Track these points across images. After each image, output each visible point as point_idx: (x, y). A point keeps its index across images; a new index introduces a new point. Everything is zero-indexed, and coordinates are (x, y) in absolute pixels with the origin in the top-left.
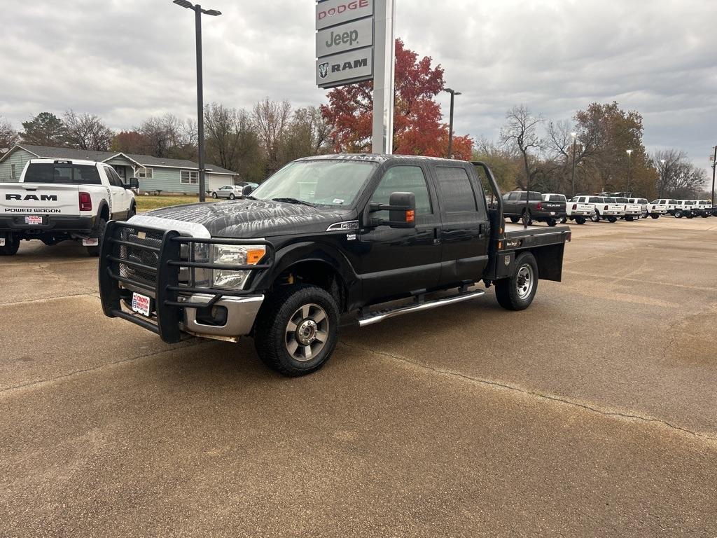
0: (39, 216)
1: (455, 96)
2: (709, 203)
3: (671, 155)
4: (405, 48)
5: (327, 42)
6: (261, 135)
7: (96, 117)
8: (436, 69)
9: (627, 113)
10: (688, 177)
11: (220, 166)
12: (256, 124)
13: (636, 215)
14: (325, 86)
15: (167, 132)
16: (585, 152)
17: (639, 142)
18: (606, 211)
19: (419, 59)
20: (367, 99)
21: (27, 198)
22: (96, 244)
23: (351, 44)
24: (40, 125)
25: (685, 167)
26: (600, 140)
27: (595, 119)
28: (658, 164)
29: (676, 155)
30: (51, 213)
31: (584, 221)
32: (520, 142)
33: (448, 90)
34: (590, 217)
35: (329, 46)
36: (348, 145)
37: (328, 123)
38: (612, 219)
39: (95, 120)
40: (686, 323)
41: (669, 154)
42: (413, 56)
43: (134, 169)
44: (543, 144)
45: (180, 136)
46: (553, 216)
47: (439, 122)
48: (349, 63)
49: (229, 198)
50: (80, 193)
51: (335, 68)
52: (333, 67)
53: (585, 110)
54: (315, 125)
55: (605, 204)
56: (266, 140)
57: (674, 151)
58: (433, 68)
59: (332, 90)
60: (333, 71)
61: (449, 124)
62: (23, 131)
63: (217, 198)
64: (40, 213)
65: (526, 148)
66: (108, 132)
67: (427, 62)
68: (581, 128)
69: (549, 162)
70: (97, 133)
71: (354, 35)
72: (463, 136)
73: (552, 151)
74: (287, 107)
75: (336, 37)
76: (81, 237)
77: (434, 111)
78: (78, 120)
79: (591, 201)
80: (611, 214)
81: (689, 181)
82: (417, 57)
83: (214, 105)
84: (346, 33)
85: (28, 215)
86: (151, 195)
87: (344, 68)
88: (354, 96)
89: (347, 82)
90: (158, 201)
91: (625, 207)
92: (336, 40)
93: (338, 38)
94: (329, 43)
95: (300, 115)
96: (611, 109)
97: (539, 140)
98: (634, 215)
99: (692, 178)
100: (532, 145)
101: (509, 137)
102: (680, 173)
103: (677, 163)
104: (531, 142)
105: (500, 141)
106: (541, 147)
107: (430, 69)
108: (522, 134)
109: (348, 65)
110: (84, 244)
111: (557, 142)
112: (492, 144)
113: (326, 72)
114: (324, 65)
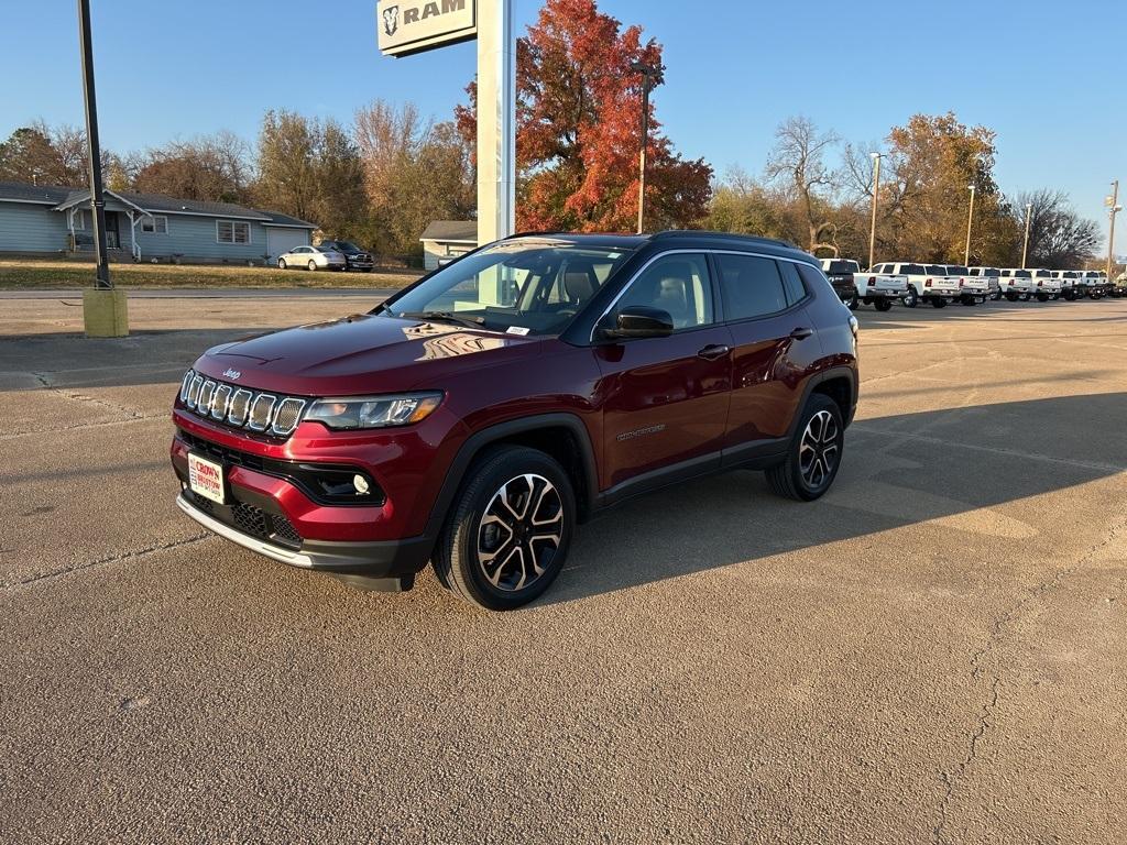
3: (1042, 199)
8: (649, 47)
9: (970, 130)
10: (1070, 235)
13: (979, 296)
16: (904, 193)
17: (989, 176)
18: (928, 289)
19: (623, 31)
24: (17, 148)
25: (1065, 217)
26: (928, 173)
27: (921, 140)
28: (1021, 212)
29: (1052, 199)
31: (889, 306)
32: (799, 176)
34: (900, 299)
38: (936, 301)
41: (1039, 197)
42: (613, 25)
43: (132, 217)
44: (836, 180)
47: (656, 137)
48: (434, 5)
51: (411, 16)
52: (407, 13)
53: (904, 126)
55: (927, 277)
57: (1048, 192)
58: (643, 42)
65: (808, 186)
67: (635, 33)
68: (899, 155)
69: (846, 209)
72: (695, 161)
73: (851, 191)
74: (412, 115)
79: (904, 271)
80: (937, 293)
81: (1071, 241)
82: (619, 27)
86: (164, 263)
87: (425, 16)
89: (433, 43)
91: (962, 281)
95: (444, 131)
96: (946, 123)
97: (829, 173)
99: (1076, 235)
100: (818, 181)
101: (780, 169)
102: (1058, 227)
103: (1052, 211)
104: (817, 176)
105: (766, 175)
106: (834, 185)
107: (640, 45)
108: (802, 163)
109: (432, 9)
111: (860, 176)
112: (753, 179)
113: (395, 24)
114: (391, 10)
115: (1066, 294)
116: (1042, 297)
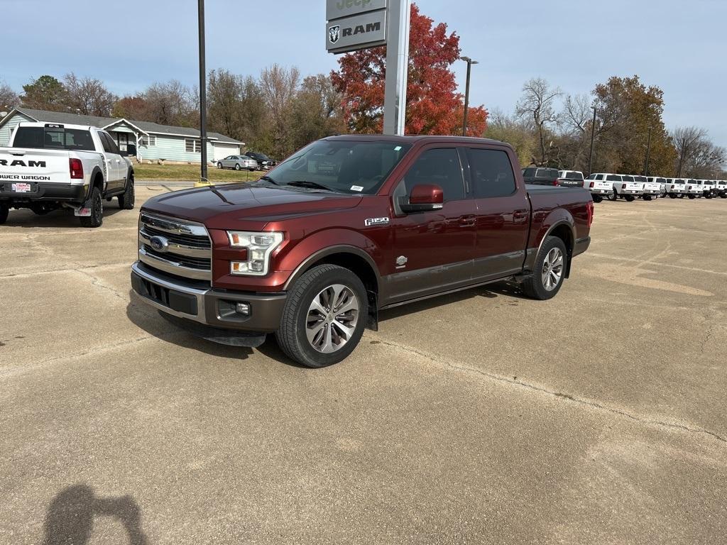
0: (27, 183)
1: (472, 65)
3: (691, 133)
4: (420, 14)
5: (338, 4)
6: (268, 102)
7: (98, 81)
8: (451, 36)
9: (647, 88)
10: (707, 156)
11: (225, 135)
12: (264, 91)
13: (654, 195)
14: (335, 51)
15: (172, 99)
16: (603, 128)
17: (659, 118)
18: (624, 190)
19: (434, 26)
20: (379, 67)
21: (14, 163)
22: (89, 215)
23: (363, 6)
24: (41, 88)
25: (705, 145)
26: (618, 115)
27: (614, 94)
28: (677, 142)
29: (697, 133)
30: (39, 181)
31: (602, 200)
32: (536, 116)
33: (464, 59)
34: (607, 196)
35: (340, 7)
36: (358, 115)
37: (338, 91)
38: (629, 197)
39: (97, 84)
40: (721, 313)
41: (689, 131)
42: (428, 22)
43: (137, 136)
44: (559, 119)
45: (185, 102)
47: (454, 92)
48: (361, 27)
49: (234, 169)
50: (70, 159)
51: (347, 32)
52: (344, 31)
53: (604, 82)
54: (325, 94)
55: (623, 182)
56: (273, 109)
57: (695, 129)
58: (448, 35)
59: (343, 55)
60: (344, 35)
61: (464, 94)
62: (24, 94)
63: (222, 168)
64: (28, 180)
65: (542, 123)
66: (110, 96)
67: (442, 28)
68: (600, 103)
69: (565, 137)
70: (99, 98)
72: (477, 107)
73: (569, 126)
74: (295, 75)
76: (73, 207)
77: (448, 80)
78: (80, 83)
79: (609, 179)
80: (629, 193)
81: (708, 160)
82: (432, 23)
83: (220, 71)
85: (15, 182)
87: (356, 33)
88: (366, 64)
89: (359, 48)
90: (160, 170)
91: (644, 186)
92: (348, 1)
94: (341, 4)
95: (309, 83)
96: (631, 83)
97: (556, 115)
99: (711, 157)
100: (549, 119)
101: (524, 111)
102: (699, 151)
103: (697, 141)
104: (548, 116)
105: (515, 114)
106: (558, 122)
107: (445, 36)
108: (539, 108)
109: (360, 29)
110: (76, 214)
111: (575, 117)
112: (507, 117)
113: (337, 36)
114: (334, 28)
115: (706, 194)
116: (692, 196)
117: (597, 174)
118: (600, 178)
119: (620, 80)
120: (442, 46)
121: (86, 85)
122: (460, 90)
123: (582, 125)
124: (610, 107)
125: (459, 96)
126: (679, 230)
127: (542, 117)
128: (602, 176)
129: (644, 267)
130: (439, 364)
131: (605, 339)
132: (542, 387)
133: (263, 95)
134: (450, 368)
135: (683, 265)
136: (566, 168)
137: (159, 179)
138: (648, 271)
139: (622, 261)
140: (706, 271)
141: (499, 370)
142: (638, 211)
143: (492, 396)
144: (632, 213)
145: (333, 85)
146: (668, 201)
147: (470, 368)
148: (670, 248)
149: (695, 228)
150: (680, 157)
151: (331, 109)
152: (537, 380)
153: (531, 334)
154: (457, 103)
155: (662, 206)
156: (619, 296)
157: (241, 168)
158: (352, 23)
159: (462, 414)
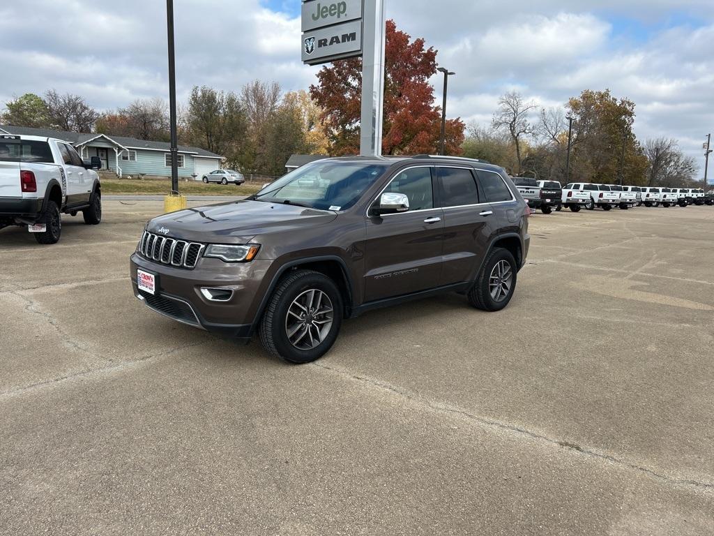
1: (448, 75)
2: (701, 192)
3: (661, 143)
4: (397, 30)
5: (313, 15)
6: (249, 118)
7: (80, 98)
8: (429, 50)
9: (619, 100)
10: (678, 166)
11: (206, 149)
12: (245, 107)
13: (630, 203)
14: (312, 62)
15: (153, 115)
16: (577, 140)
17: (630, 129)
18: (601, 199)
19: (411, 41)
20: (357, 80)
22: (44, 230)
23: (339, 17)
25: (675, 155)
26: (592, 127)
27: (587, 107)
28: (648, 152)
29: (668, 143)
31: (579, 209)
32: (513, 131)
33: (441, 70)
34: (585, 204)
35: (315, 18)
37: (317, 105)
38: (606, 206)
39: (78, 101)
41: (659, 142)
42: (405, 38)
43: (116, 151)
44: (535, 131)
45: (167, 119)
46: (549, 204)
47: (431, 106)
48: (337, 38)
50: (21, 171)
51: (322, 43)
52: (320, 41)
53: (578, 97)
54: (306, 109)
55: (600, 192)
57: (665, 139)
58: (426, 48)
60: (320, 46)
61: (441, 107)
65: (518, 135)
67: (420, 43)
68: (574, 114)
69: (541, 149)
70: (80, 114)
71: (342, 7)
72: (454, 119)
73: (544, 138)
74: (276, 89)
75: (322, 9)
76: (26, 222)
77: (426, 94)
78: (61, 100)
79: (586, 188)
80: (606, 202)
81: (679, 170)
82: (409, 39)
84: (334, 5)
86: (135, 179)
87: (331, 43)
88: (345, 78)
90: (139, 185)
91: (620, 195)
92: (323, 12)
93: (324, 10)
94: (316, 16)
95: (290, 98)
96: (602, 97)
97: (531, 127)
98: (628, 203)
99: (682, 166)
100: (524, 131)
101: (501, 124)
102: (670, 161)
103: (667, 151)
104: (524, 128)
105: (492, 127)
106: (534, 134)
107: (423, 50)
108: (514, 120)
109: (335, 40)
110: (31, 230)
111: (550, 128)
112: (484, 130)
113: (312, 47)
114: (310, 39)
115: (681, 203)
116: (666, 204)
117: (574, 184)
118: (577, 187)
119: (592, 93)
120: (420, 60)
121: (67, 102)
122: (437, 102)
123: (556, 137)
124: (583, 119)
125: (437, 108)
126: (661, 239)
127: (517, 130)
128: (579, 185)
129: (635, 278)
130: (417, 404)
131: (606, 365)
132: (542, 432)
133: (244, 110)
134: (430, 409)
135: (674, 276)
136: (542, 178)
137: (137, 193)
138: (638, 283)
139: (610, 272)
140: (699, 281)
141: (488, 411)
142: (617, 220)
143: (481, 448)
144: (612, 221)
145: (312, 99)
146: (644, 210)
147: (454, 409)
148: (657, 258)
149: (677, 237)
150: (652, 167)
151: (311, 123)
152: (535, 424)
153: (523, 362)
154: (435, 115)
155: (640, 215)
156: (615, 312)
157: (227, 183)
158: (327, 34)
159: (446, 477)
